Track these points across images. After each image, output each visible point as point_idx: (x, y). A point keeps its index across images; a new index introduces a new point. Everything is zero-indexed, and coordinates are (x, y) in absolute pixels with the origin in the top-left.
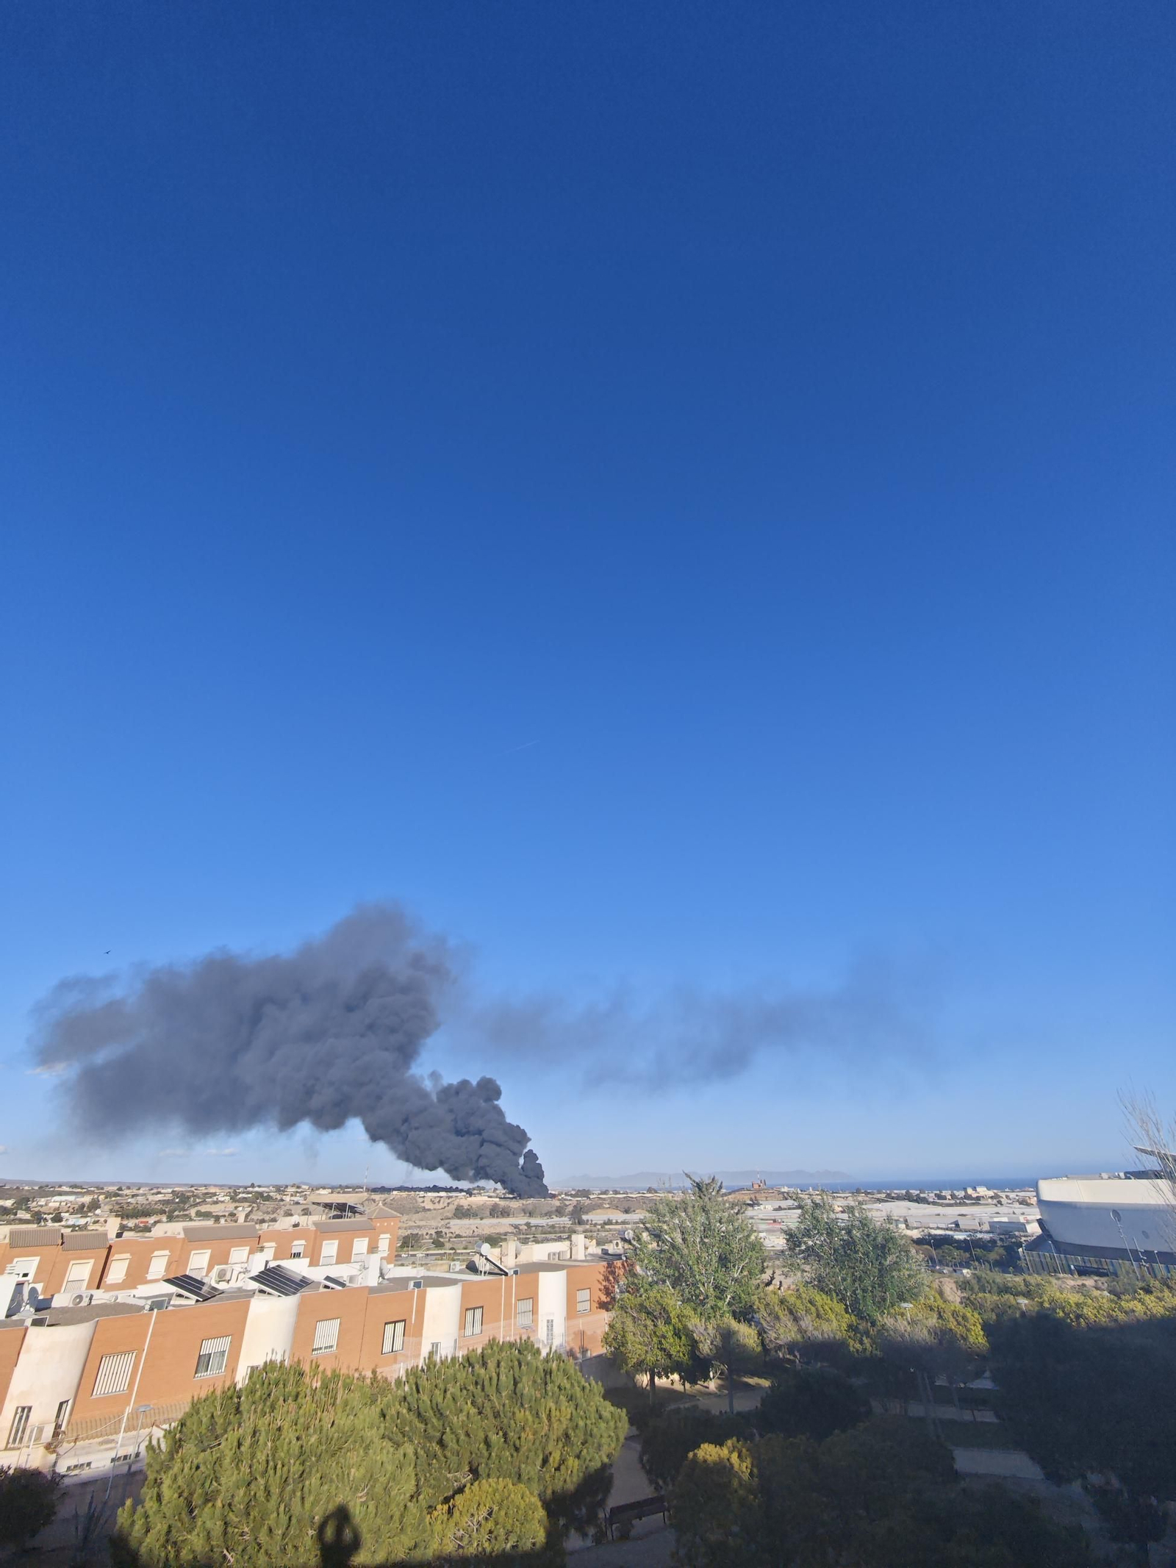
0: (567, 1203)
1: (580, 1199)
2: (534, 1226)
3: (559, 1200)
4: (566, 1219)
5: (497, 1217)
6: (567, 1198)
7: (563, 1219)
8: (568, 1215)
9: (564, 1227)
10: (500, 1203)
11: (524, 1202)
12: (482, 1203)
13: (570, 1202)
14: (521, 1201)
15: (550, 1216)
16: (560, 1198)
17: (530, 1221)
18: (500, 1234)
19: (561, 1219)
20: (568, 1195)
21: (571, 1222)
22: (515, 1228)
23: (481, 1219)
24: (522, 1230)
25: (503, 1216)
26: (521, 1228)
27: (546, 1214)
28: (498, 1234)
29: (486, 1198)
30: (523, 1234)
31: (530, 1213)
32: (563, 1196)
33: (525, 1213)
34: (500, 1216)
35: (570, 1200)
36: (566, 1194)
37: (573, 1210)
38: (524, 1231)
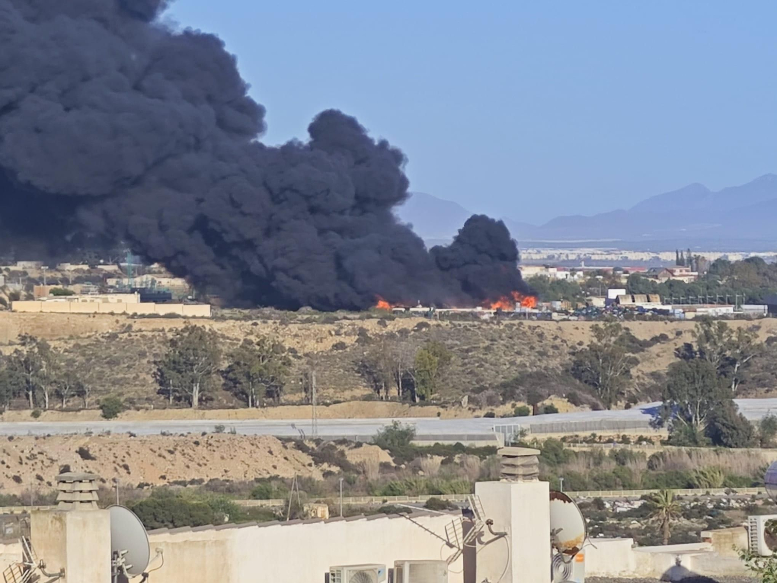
0: (641, 330)
1: (729, 310)
2: (436, 450)
3: (592, 314)
4: (636, 413)
5: (206, 402)
6: (640, 302)
7: (617, 413)
8: (649, 393)
9: (620, 458)
10: (217, 326)
11: (371, 325)
12: (106, 326)
13: (659, 327)
14: (349, 321)
15: (534, 399)
16: (598, 302)
17: (405, 423)
18: (231, 489)
19: (604, 414)
20: (650, 290)
21: (664, 433)
22: (319, 458)
23: (110, 411)
24: (360, 469)
25: (243, 399)
26: (353, 457)
27: (508, 392)
28: (213, 486)
29: (132, 303)
30: (370, 490)
31: (407, 385)
32: (613, 294)
33: (377, 383)
34: (222, 396)
35: (659, 315)
36: (634, 287)
37: (675, 370)
38: (374, 475)
